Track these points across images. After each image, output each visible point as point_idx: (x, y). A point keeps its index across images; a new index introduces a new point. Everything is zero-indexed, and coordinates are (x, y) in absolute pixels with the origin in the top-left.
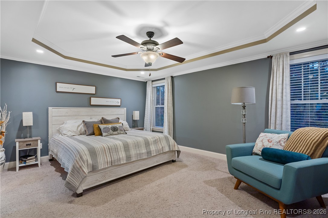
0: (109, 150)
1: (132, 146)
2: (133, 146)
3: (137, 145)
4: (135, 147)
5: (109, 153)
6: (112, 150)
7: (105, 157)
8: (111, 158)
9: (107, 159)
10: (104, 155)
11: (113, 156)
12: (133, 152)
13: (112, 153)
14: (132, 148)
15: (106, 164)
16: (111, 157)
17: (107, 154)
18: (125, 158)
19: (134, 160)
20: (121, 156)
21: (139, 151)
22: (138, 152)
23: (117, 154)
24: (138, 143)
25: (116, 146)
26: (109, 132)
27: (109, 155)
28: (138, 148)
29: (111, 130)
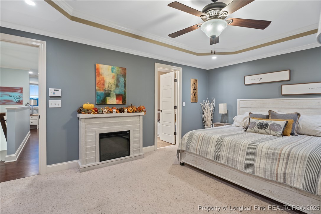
0: (202, 140)
1: (225, 146)
2: (227, 146)
3: (234, 147)
4: (230, 148)
5: (201, 142)
6: (204, 141)
7: (197, 144)
8: (201, 148)
9: (197, 146)
10: (197, 142)
11: (203, 147)
12: (224, 153)
13: (204, 143)
14: (225, 148)
15: (195, 150)
16: (201, 146)
17: (199, 142)
18: (212, 154)
19: (223, 163)
20: (209, 150)
21: (233, 155)
22: (231, 156)
23: (207, 146)
24: (235, 144)
25: (209, 139)
26: (253, 129)
27: (200, 144)
28: (234, 151)
29: (256, 127)
